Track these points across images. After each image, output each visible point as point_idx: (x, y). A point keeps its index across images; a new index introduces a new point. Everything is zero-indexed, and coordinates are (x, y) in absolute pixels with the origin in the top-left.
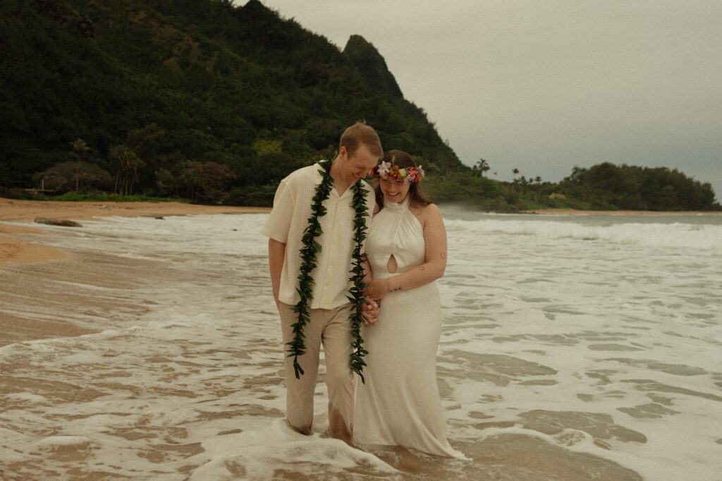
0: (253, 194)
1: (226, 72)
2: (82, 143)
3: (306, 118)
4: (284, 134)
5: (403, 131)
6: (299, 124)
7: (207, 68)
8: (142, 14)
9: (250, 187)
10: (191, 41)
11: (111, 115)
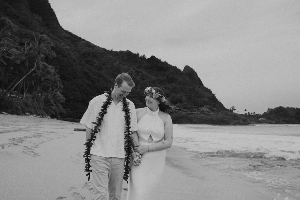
1: (144, 79)
3: (170, 94)
5: (204, 97)
7: (138, 78)
8: (118, 62)
10: (133, 70)
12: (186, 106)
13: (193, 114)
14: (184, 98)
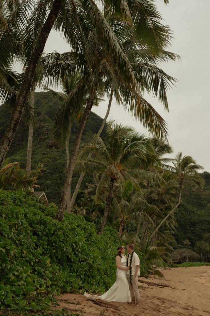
2: (187, 241)
11: (192, 229)
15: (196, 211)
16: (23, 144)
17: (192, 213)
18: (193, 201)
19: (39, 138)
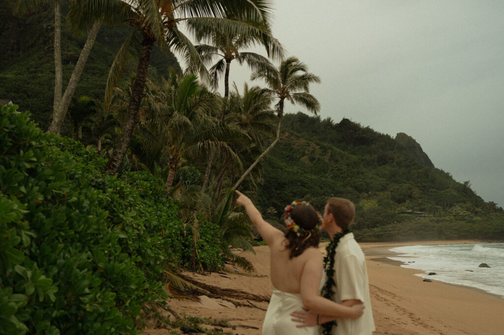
0: (367, 234)
1: (337, 161)
2: (272, 209)
3: (388, 184)
4: (375, 195)
5: (448, 188)
6: (384, 189)
7: (325, 160)
8: (287, 134)
9: (364, 230)
10: (315, 146)
11: (279, 192)
12: (422, 207)
13: (442, 221)
14: (416, 192)
15: (286, 167)
16: (19, 56)
17: (280, 170)
18: (282, 154)
19: (46, 46)
